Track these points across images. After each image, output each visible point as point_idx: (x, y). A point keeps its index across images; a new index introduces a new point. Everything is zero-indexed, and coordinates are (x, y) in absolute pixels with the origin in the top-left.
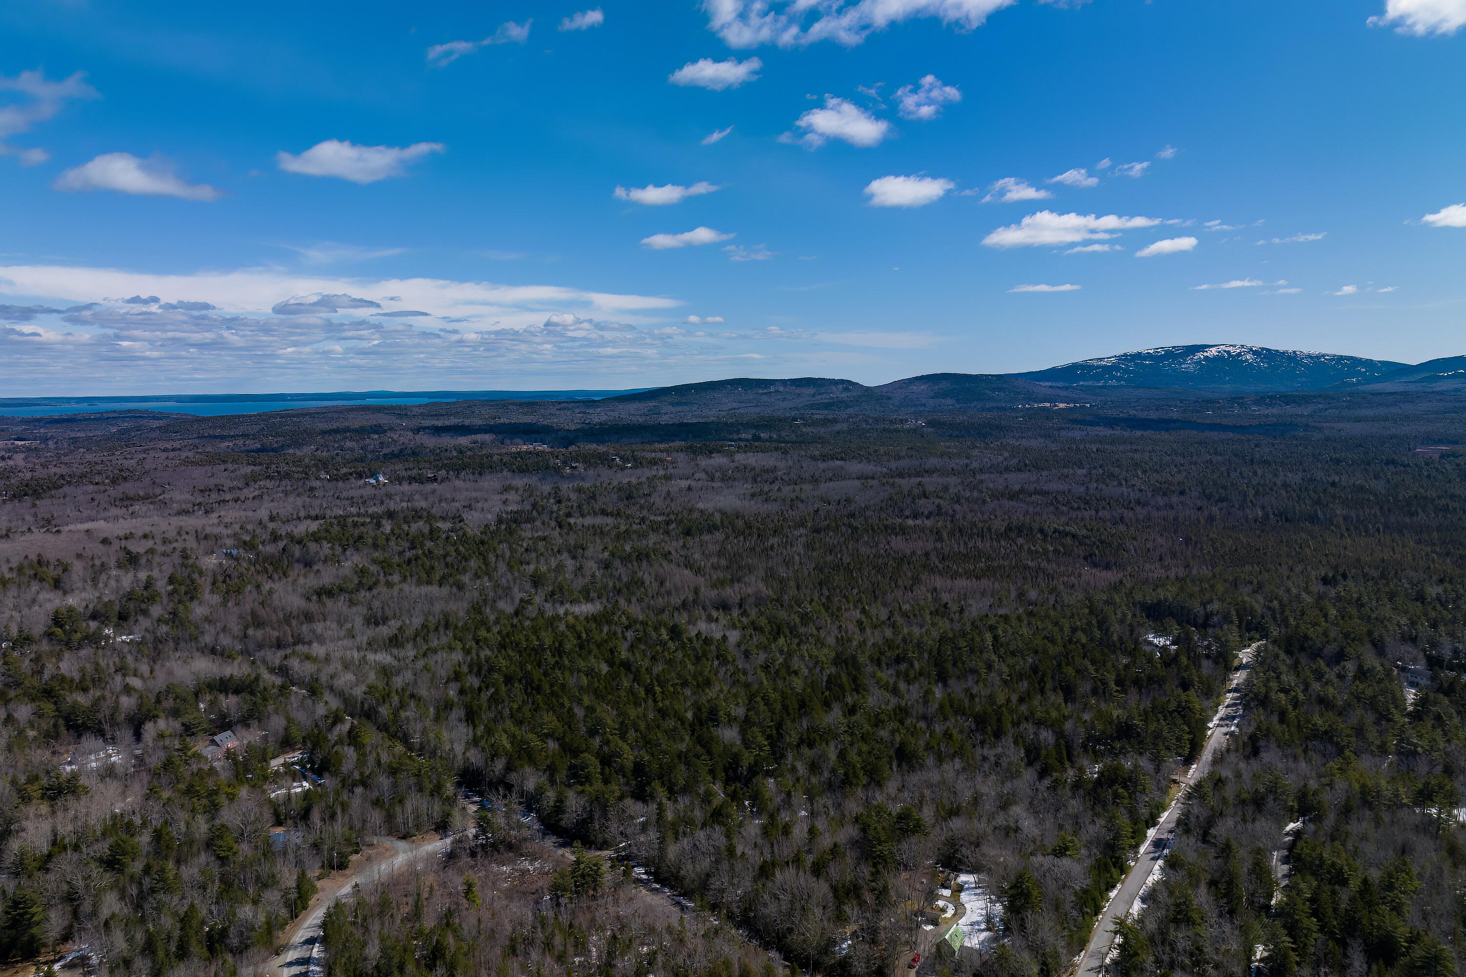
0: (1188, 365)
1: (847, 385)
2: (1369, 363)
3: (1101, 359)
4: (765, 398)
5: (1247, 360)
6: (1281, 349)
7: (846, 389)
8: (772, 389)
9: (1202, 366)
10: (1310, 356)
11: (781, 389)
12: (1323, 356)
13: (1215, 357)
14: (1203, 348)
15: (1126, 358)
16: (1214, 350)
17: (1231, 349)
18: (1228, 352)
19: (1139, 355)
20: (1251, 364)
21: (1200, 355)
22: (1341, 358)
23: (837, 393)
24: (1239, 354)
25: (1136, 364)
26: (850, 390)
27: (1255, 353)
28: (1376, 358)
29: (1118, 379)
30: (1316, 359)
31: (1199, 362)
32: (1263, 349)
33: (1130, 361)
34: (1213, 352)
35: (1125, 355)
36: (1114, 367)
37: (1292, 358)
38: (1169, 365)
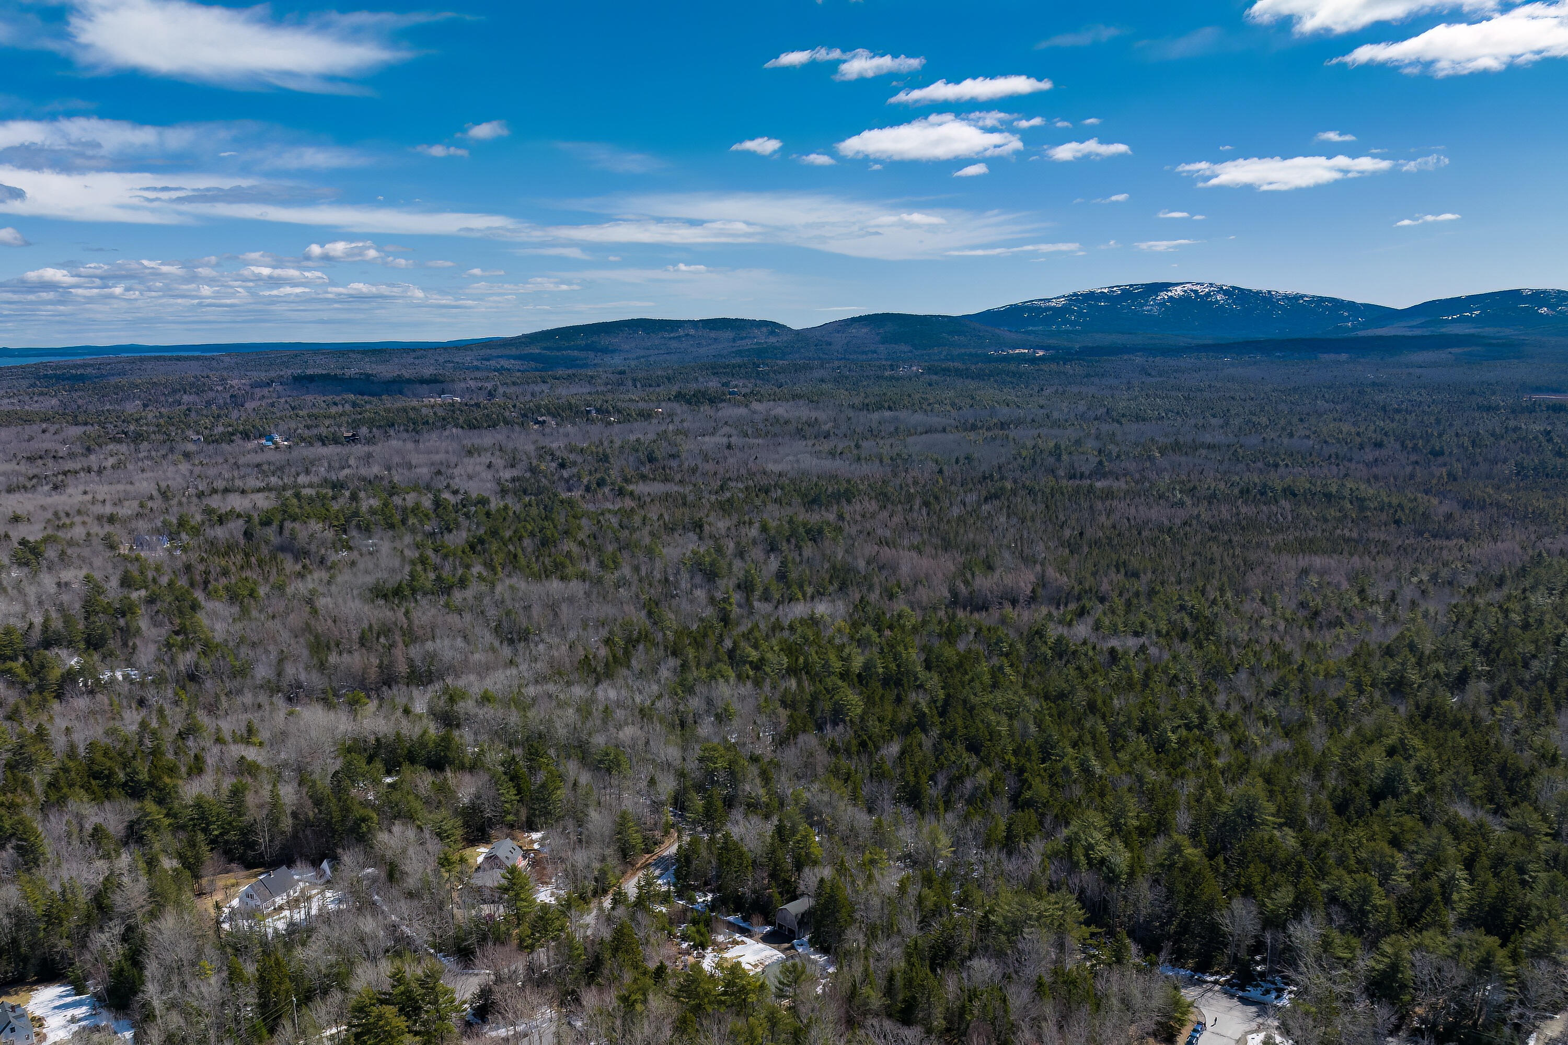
0: (1151, 307)
1: (772, 327)
2: (1352, 305)
3: (1049, 300)
4: (674, 344)
5: (1217, 301)
6: (1255, 287)
7: (772, 333)
8: (681, 332)
9: (1167, 308)
10: (1286, 297)
11: (692, 332)
12: (1302, 297)
13: (1180, 297)
14: (1166, 286)
15: (1075, 298)
16: (1179, 288)
17: (1198, 288)
18: (1196, 292)
19: (1091, 296)
20: (1222, 305)
21: (1164, 295)
22: (1322, 299)
23: (762, 338)
24: (1208, 295)
25: (1090, 306)
26: (778, 335)
27: (1226, 292)
28: (1359, 300)
29: (1072, 323)
30: (1294, 299)
31: (1163, 304)
32: (1234, 288)
33: (1083, 302)
34: (1178, 291)
35: (1075, 294)
36: (1064, 310)
37: (1265, 300)
38: (1129, 306)
